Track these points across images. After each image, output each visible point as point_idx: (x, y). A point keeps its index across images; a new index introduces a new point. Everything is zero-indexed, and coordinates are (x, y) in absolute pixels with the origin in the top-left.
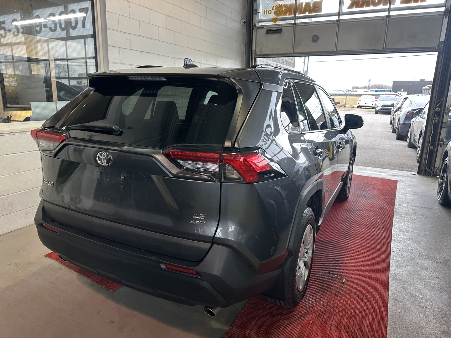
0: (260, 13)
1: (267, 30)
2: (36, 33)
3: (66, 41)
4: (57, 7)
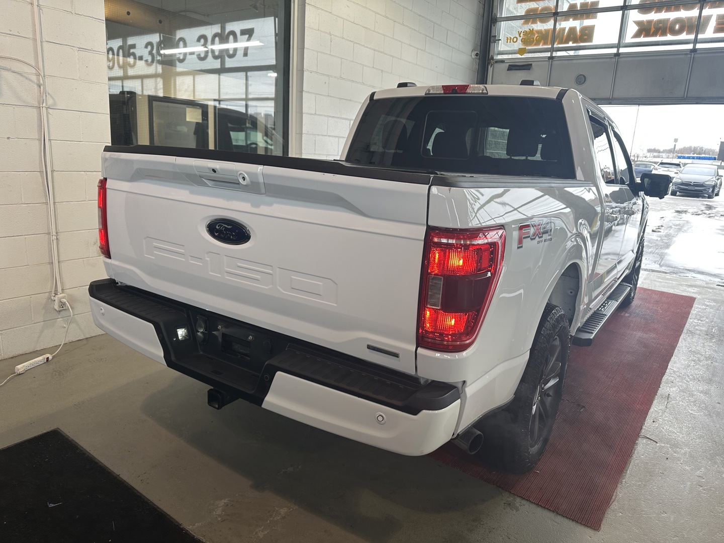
0: (500, 41)
1: (509, 65)
2: (177, 62)
3: (219, 75)
4: (210, 26)
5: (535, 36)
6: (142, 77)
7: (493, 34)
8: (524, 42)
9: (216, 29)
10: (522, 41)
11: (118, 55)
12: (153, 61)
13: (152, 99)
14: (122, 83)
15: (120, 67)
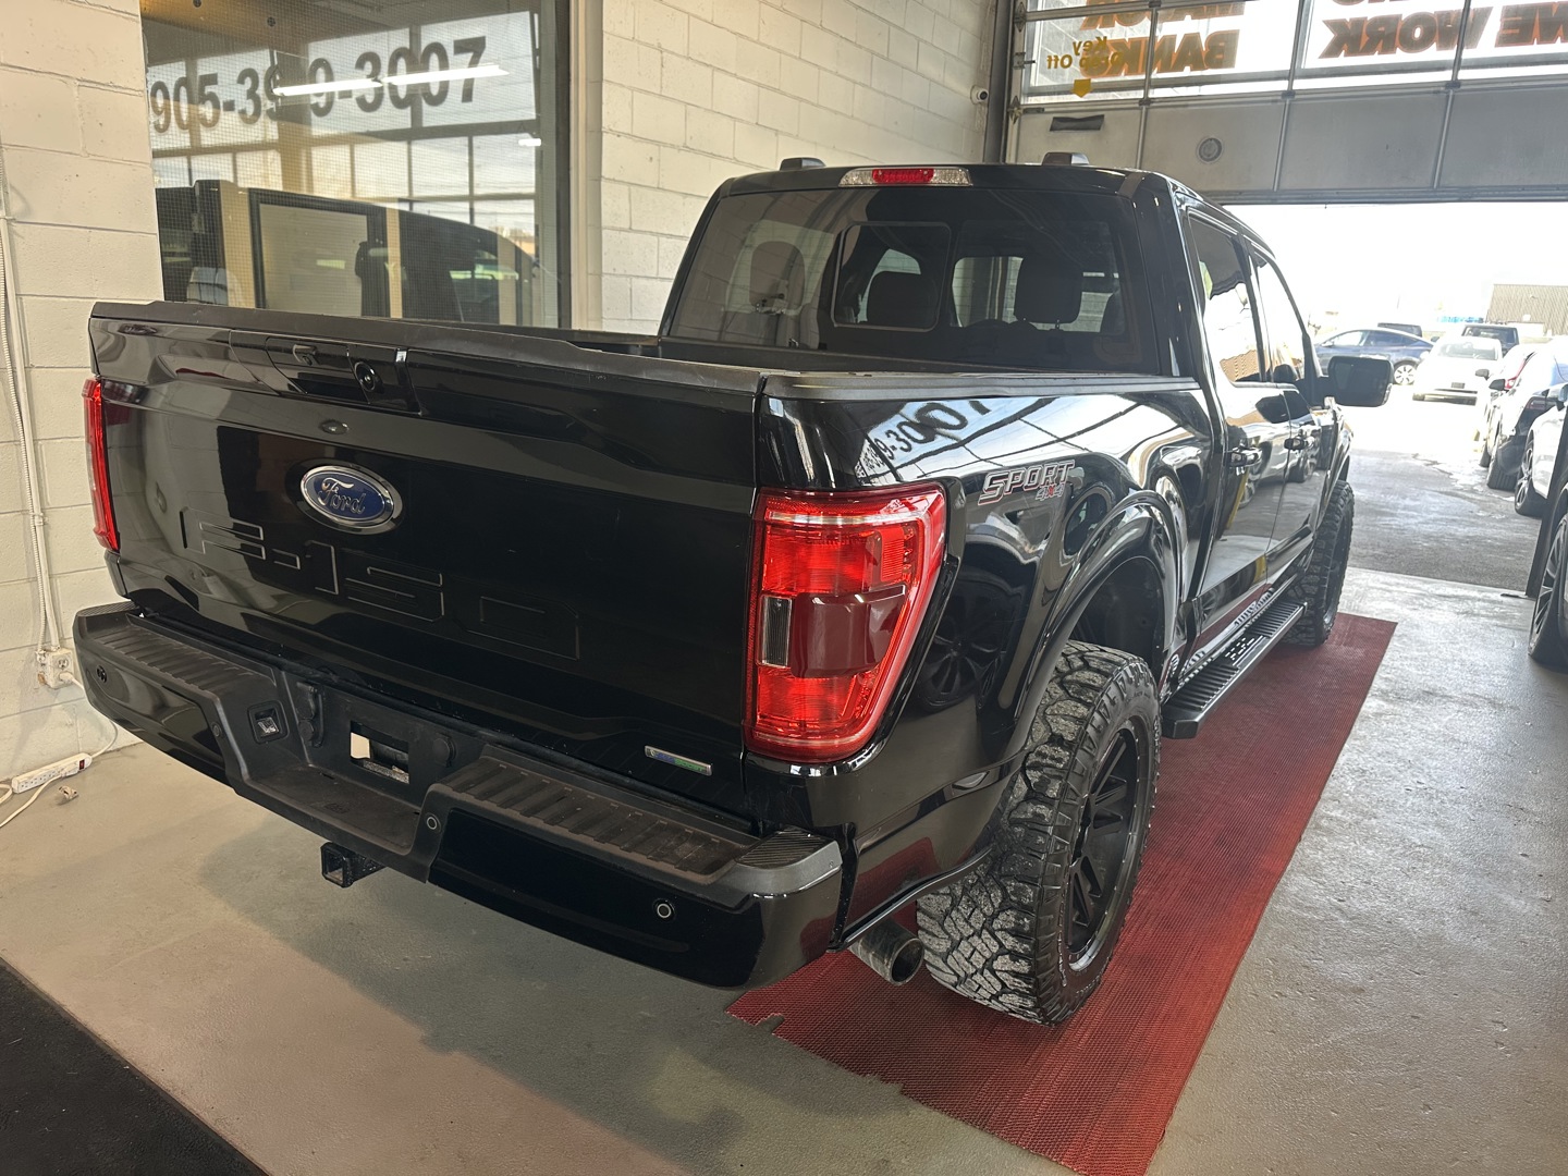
0: (1034, 65)
1: (1055, 118)
2: (313, 116)
3: (409, 143)
4: (386, 33)
5: (1109, 52)
6: (233, 150)
7: (1017, 50)
8: (1086, 66)
9: (400, 38)
10: (1081, 65)
11: (177, 98)
12: (257, 113)
13: (259, 198)
14: (189, 163)
15: (181, 125)
